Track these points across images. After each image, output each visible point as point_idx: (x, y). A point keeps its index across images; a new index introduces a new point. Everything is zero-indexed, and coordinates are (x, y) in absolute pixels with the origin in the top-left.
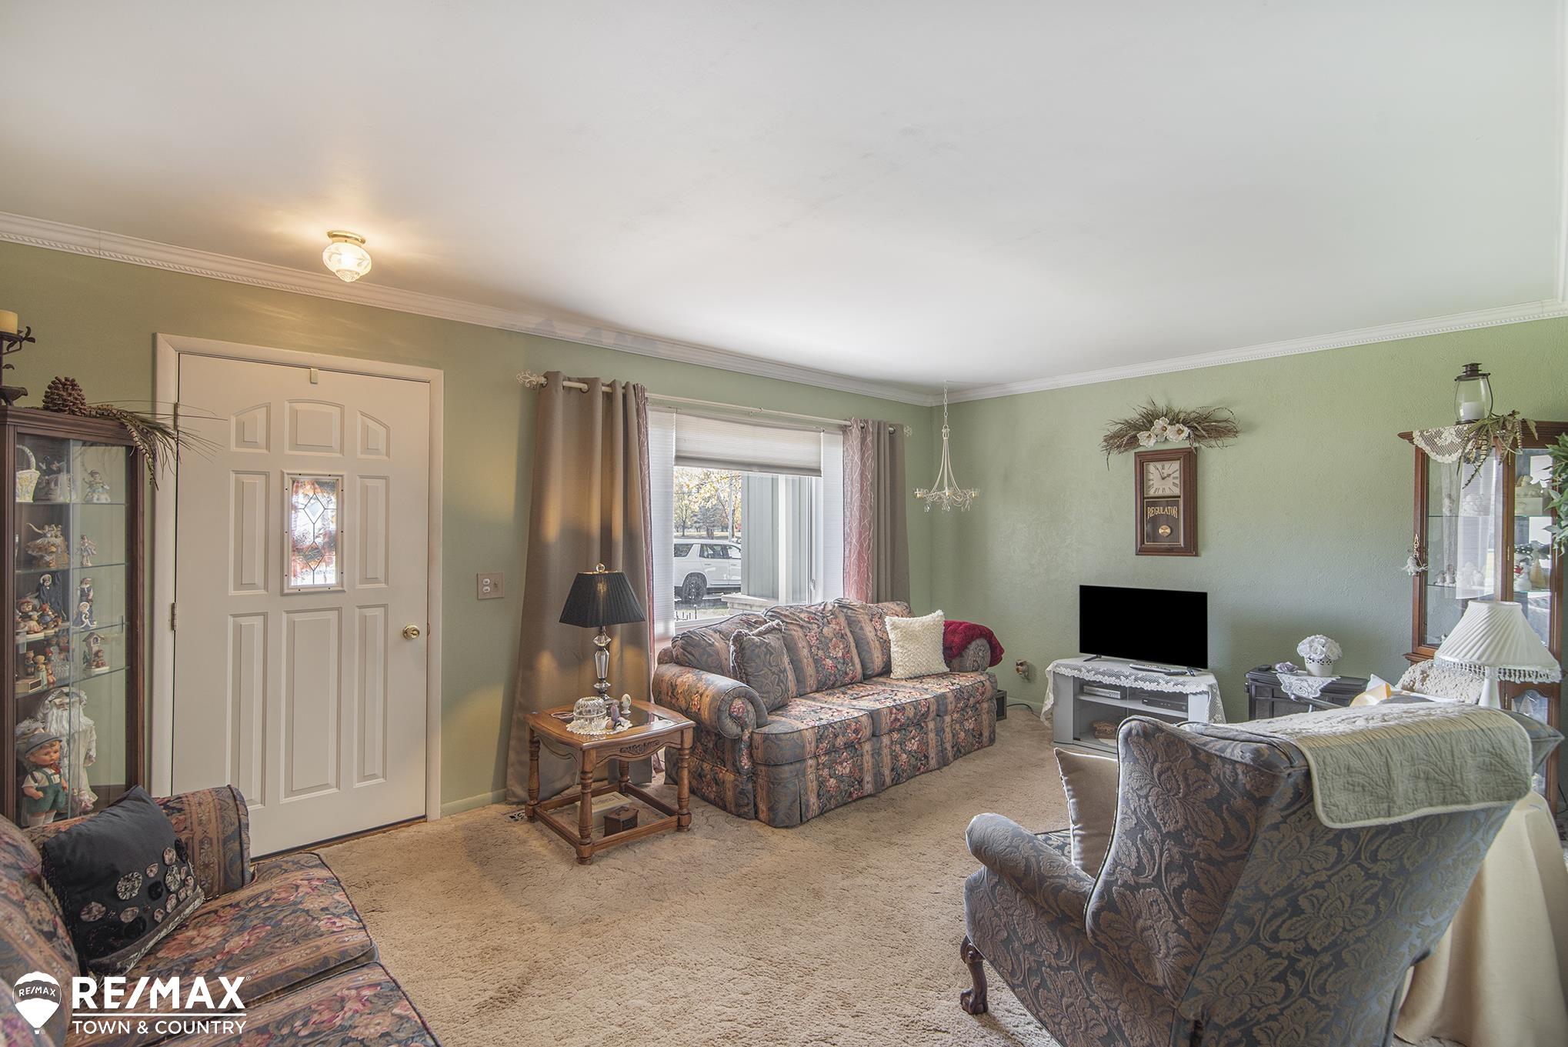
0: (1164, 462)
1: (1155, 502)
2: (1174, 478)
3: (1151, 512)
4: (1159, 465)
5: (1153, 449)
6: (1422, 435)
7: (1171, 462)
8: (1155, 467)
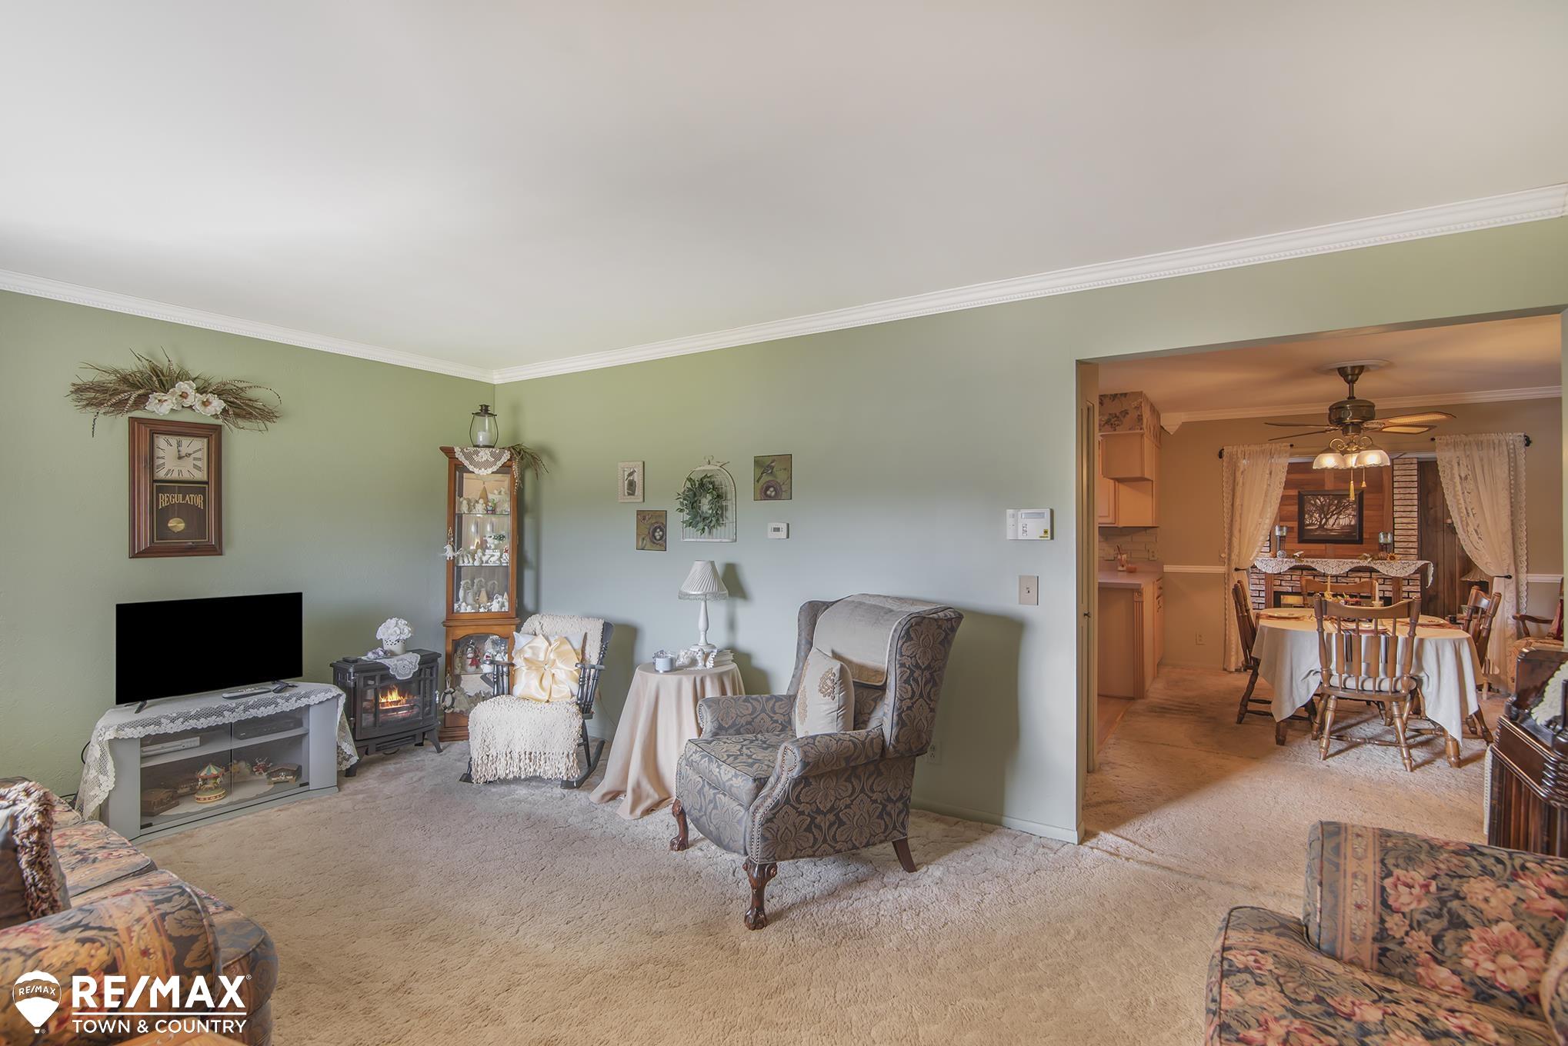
0: (181, 438)
1: (161, 487)
2: (195, 459)
3: (164, 500)
4: (173, 440)
5: (166, 419)
6: (462, 451)
7: (192, 439)
8: (167, 442)
